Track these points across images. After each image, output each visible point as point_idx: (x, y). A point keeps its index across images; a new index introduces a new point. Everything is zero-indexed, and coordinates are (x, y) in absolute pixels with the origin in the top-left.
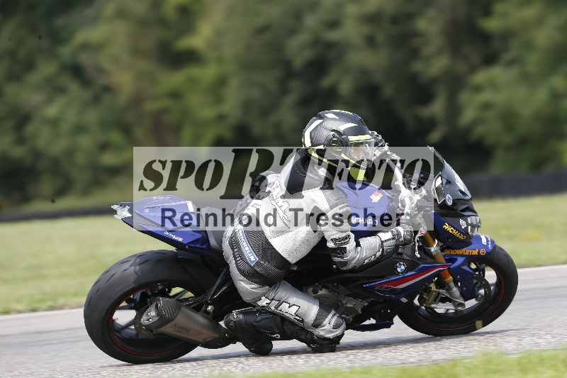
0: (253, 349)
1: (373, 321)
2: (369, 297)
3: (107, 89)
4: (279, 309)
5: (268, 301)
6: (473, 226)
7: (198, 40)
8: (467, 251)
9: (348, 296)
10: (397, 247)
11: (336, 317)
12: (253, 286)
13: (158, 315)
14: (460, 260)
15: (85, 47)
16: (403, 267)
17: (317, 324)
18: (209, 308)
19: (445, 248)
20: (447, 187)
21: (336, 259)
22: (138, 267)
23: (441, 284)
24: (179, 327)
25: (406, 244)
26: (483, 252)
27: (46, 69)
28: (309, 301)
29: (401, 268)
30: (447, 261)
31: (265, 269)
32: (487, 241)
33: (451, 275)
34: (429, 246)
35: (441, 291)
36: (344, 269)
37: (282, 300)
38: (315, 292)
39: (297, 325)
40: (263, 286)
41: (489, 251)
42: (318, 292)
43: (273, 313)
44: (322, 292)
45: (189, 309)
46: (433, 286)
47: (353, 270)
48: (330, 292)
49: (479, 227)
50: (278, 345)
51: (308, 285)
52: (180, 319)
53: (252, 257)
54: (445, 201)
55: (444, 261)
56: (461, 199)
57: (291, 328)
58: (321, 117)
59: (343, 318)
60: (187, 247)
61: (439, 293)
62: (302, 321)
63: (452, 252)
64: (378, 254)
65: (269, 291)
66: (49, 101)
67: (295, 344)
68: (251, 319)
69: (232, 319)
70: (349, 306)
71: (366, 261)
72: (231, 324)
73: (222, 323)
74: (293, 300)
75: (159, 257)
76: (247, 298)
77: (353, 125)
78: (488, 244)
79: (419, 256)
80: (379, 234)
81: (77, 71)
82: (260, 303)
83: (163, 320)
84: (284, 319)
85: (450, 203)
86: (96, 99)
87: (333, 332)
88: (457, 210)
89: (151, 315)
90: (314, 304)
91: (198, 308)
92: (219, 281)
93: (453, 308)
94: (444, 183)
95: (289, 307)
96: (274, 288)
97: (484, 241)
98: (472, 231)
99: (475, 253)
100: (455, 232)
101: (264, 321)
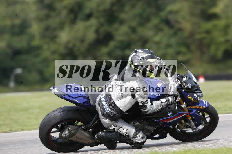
0: (108, 147)
1: (158, 136)
2: (156, 126)
3: (180, 30)
4: (119, 130)
5: (114, 127)
6: (200, 97)
7: (218, 9)
8: (197, 107)
9: (148, 125)
10: (168, 105)
11: (142, 134)
12: (108, 121)
13: (69, 133)
14: (194, 111)
15: (171, 12)
16: (171, 114)
17: (134, 137)
18: (90, 130)
19: (188, 106)
20: (189, 80)
21: (143, 110)
22: (61, 113)
23: (187, 120)
24: (78, 138)
25: (172, 104)
26: (204, 107)
27: (155, 21)
28: (131, 127)
29: (170, 114)
30: (189, 111)
31: (113, 114)
32: (206, 103)
33: (191, 117)
34: (182, 105)
35: (186, 123)
36: (146, 114)
37: (120, 127)
38: (134, 123)
39: (126, 137)
40: (112, 121)
41: (207, 107)
42: (135, 123)
43: (116, 132)
44: (137, 124)
45: (82, 130)
46: (183, 121)
47: (150, 115)
48: (140, 123)
49: (202, 97)
50: (119, 145)
51: (131, 121)
52: (78, 134)
53: (108, 109)
54: (188, 86)
55: (188, 111)
56: (195, 86)
57: (124, 138)
58: (136, 51)
59: (146, 134)
60: (81, 105)
61: (186, 124)
62: (128, 136)
63: (191, 107)
64: (160, 108)
65: (115, 123)
66: (156, 34)
67: (125, 145)
68: (107, 135)
69: (100, 134)
70: (148, 129)
71: (155, 111)
72: (99, 137)
73: (95, 136)
74: (124, 127)
75: (70, 109)
76: (105, 126)
77: (149, 55)
78: (206, 104)
79: (177, 109)
80: (161, 100)
81: (167, 22)
82: (111, 128)
83: (71, 135)
84: (121, 135)
85: (190, 87)
86: (175, 34)
87: (141, 140)
88: (193, 90)
89: (66, 133)
90: (133, 128)
91: (85, 130)
92: (94, 118)
93: (192, 130)
94: (188, 79)
95: (123, 130)
96: (117, 122)
97: (204, 103)
98: (199, 98)
99: (201, 108)
100: (192, 99)
101: (113, 136)
